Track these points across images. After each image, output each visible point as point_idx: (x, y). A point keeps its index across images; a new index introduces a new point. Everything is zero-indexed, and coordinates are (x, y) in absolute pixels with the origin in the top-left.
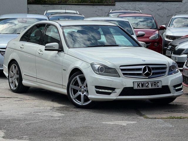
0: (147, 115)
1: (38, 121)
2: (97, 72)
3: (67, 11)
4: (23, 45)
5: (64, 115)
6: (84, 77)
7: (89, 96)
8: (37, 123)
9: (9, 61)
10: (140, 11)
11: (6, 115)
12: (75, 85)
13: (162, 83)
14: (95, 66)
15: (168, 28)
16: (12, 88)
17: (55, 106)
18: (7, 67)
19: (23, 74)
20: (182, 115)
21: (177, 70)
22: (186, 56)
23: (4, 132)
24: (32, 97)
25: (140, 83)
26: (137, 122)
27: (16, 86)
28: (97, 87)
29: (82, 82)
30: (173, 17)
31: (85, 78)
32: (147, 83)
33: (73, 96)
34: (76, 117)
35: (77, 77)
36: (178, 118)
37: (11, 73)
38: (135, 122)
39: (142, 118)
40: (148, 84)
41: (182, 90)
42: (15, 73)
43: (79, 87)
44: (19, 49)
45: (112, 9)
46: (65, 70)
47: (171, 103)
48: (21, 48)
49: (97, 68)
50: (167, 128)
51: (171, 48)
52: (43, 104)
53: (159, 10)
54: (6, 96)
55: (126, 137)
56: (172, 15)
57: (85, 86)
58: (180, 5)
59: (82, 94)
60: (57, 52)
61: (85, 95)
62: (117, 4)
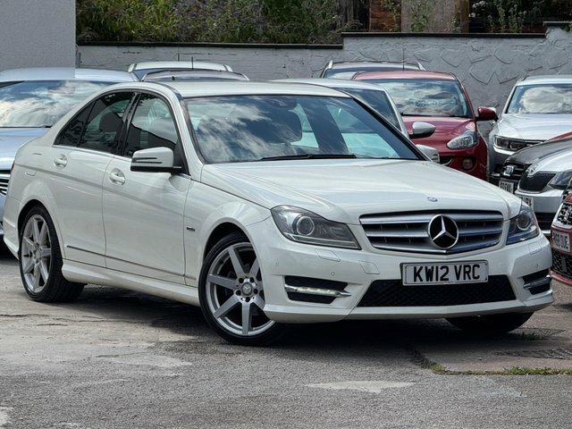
0: (444, 365)
1: (110, 381)
2: (291, 235)
3: (197, 65)
4: (64, 156)
5: (190, 364)
6: (249, 252)
7: (267, 308)
8: (108, 386)
9: (22, 206)
10: (420, 65)
11: (14, 363)
12: (223, 274)
13: (487, 270)
14: (286, 216)
15: (504, 115)
16: (31, 287)
17: (161, 340)
18: (15, 225)
19: (65, 246)
20: (551, 363)
21: (534, 228)
22: (559, 193)
23: (9, 413)
24: (93, 315)
25: (421, 268)
26: (412, 384)
27: (41, 282)
28: (290, 280)
29: (245, 264)
30: (520, 83)
31: (253, 252)
32: (442, 268)
33: (216, 309)
34: (228, 370)
35: (231, 250)
36: (537, 373)
37: (29, 241)
38: (409, 384)
39: (428, 372)
40: (445, 270)
41: (549, 289)
42: (40, 243)
43: (237, 282)
44: (54, 168)
45: (332, 59)
46: (193, 230)
47: (516, 331)
48: (58, 164)
49: (290, 222)
50: (505, 400)
51: (515, 172)
52: (125, 333)
53: (477, 64)
54: (11, 311)
55: (382, 426)
56: (516, 79)
57: (255, 278)
58: (540, 48)
59: (243, 302)
60: (168, 175)
61: (253, 305)
62: (349, 44)
